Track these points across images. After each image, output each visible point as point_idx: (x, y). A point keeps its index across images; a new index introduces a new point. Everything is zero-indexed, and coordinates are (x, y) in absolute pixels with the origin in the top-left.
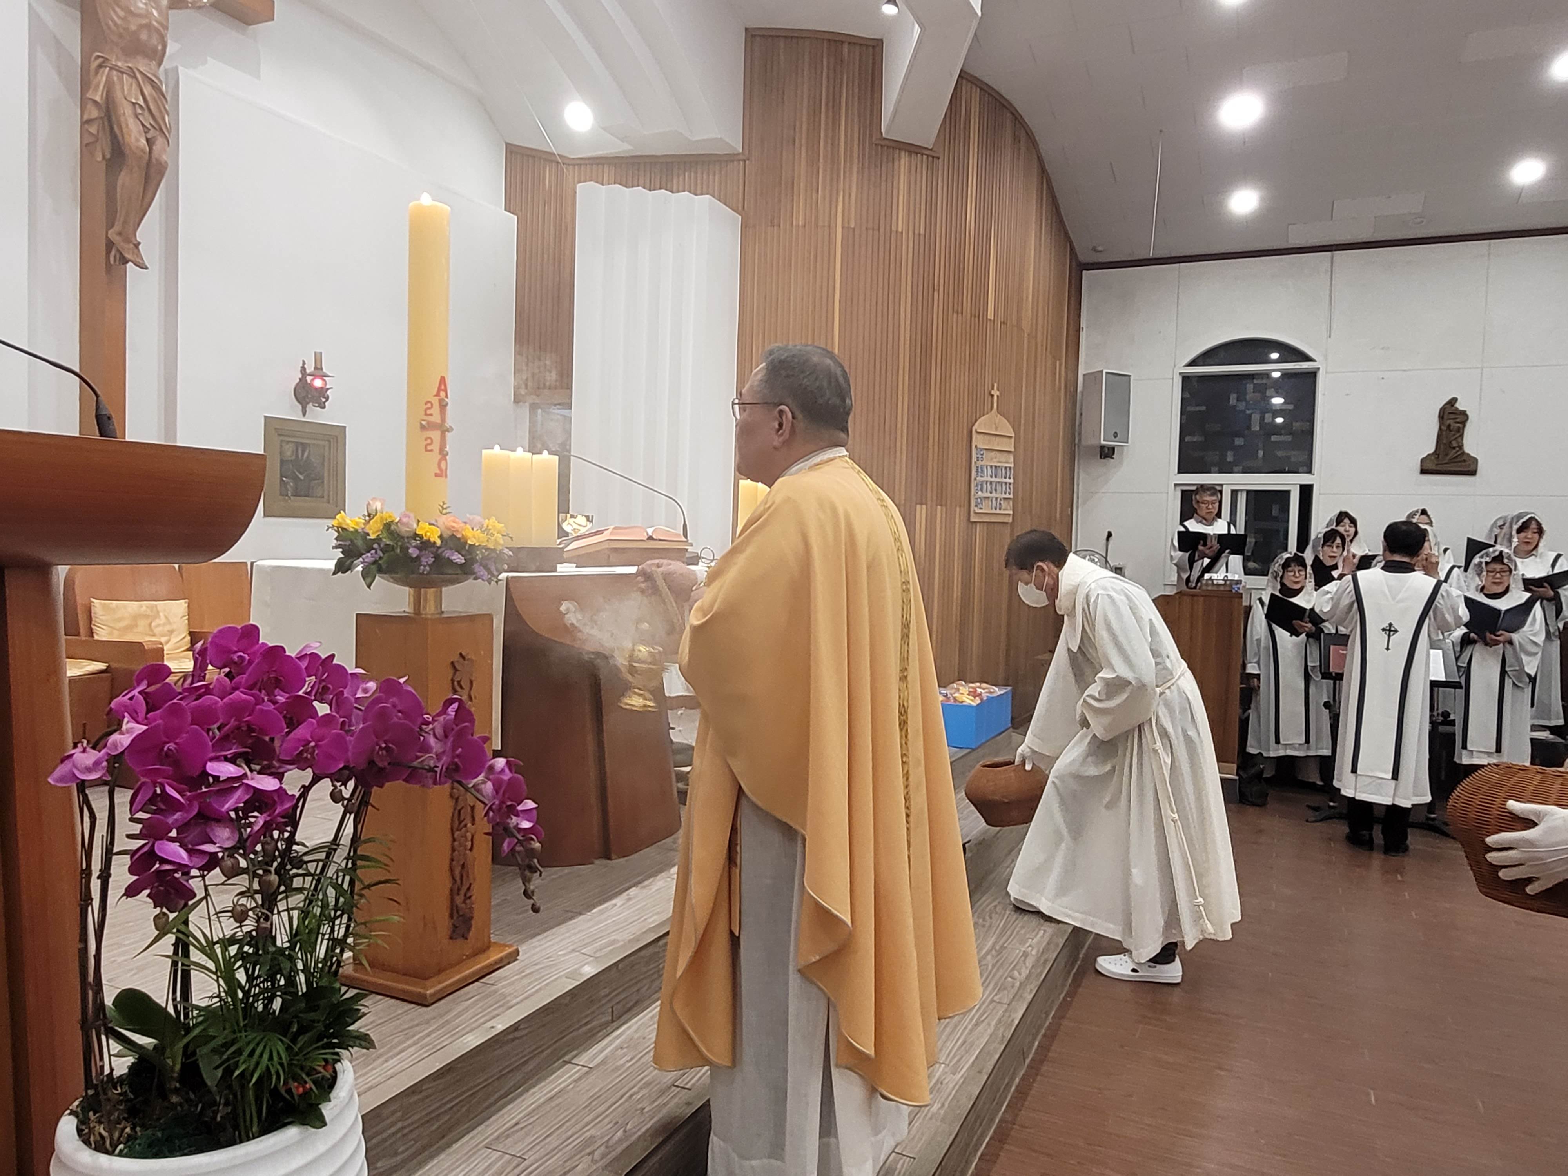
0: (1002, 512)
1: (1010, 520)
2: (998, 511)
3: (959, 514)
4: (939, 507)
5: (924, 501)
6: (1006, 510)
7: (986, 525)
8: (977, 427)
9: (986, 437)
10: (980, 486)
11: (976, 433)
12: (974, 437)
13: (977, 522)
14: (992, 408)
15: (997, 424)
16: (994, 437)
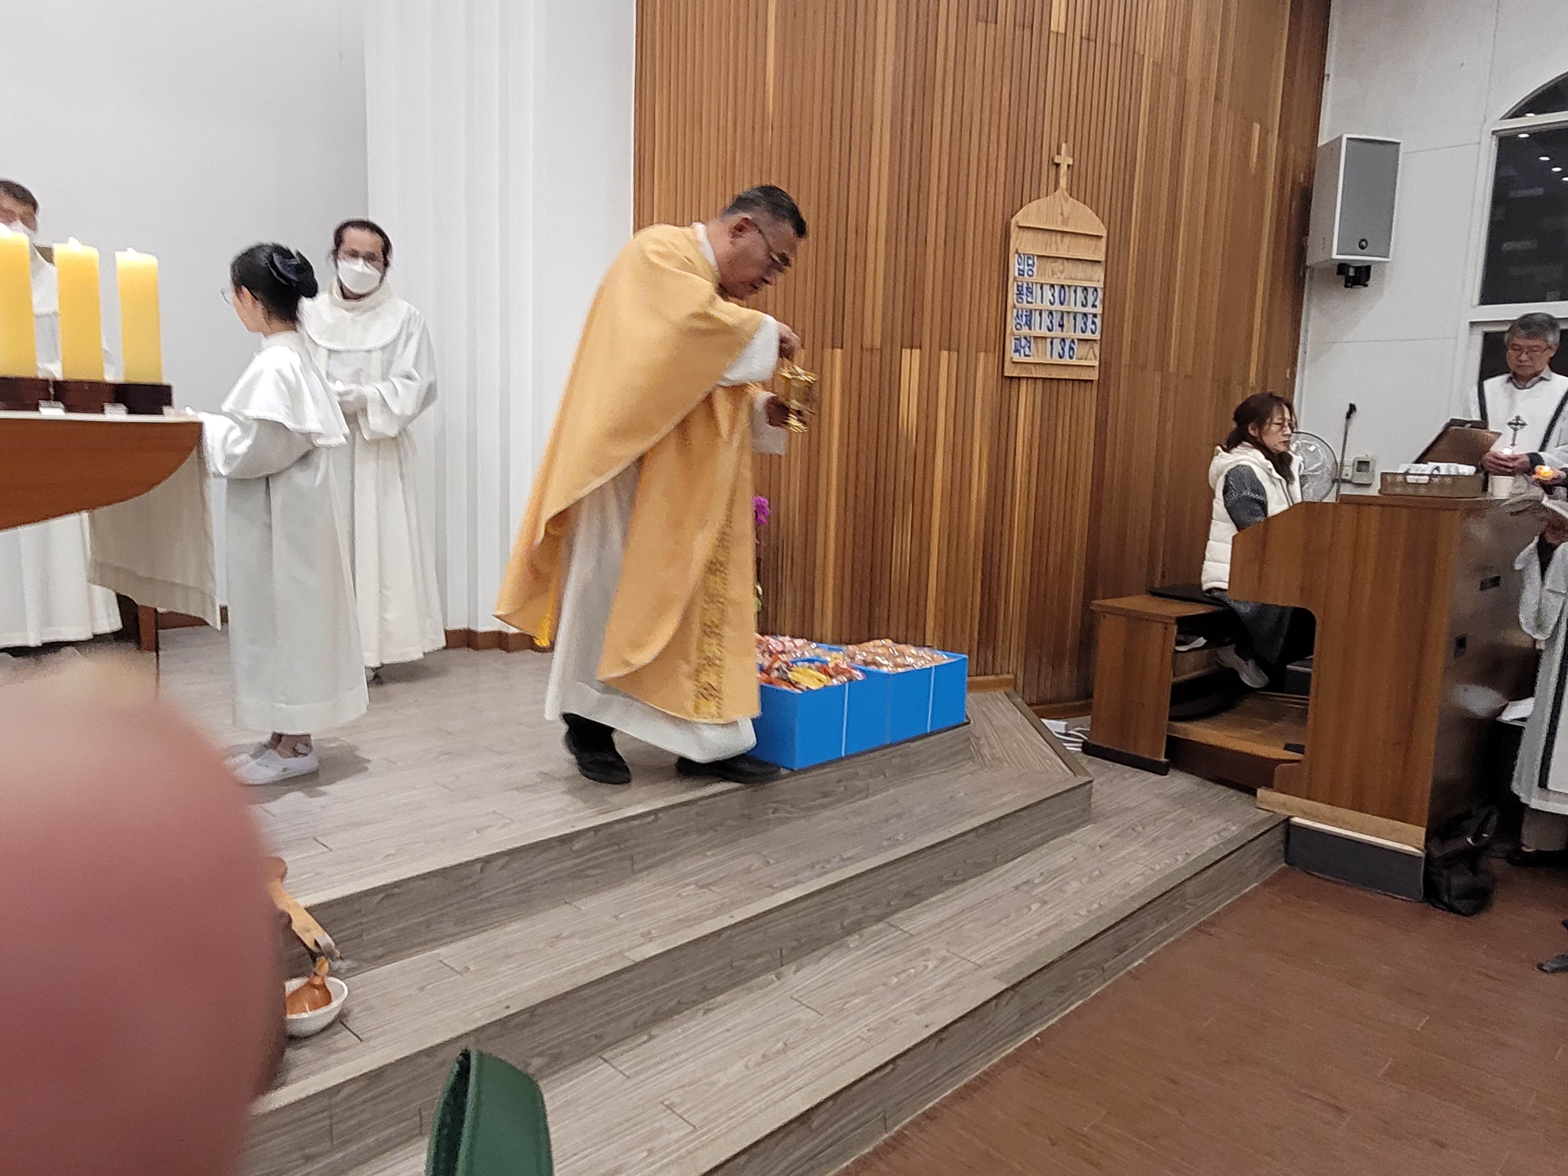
0: (1074, 362)
1: (1094, 375)
2: (1066, 360)
3: (984, 364)
4: (945, 353)
5: (916, 343)
6: (1086, 359)
7: (1040, 382)
8: (1020, 218)
9: (1040, 235)
10: (1024, 318)
11: (1017, 229)
12: (1013, 236)
13: (1019, 378)
14: (1056, 186)
15: (1066, 215)
16: (1059, 236)
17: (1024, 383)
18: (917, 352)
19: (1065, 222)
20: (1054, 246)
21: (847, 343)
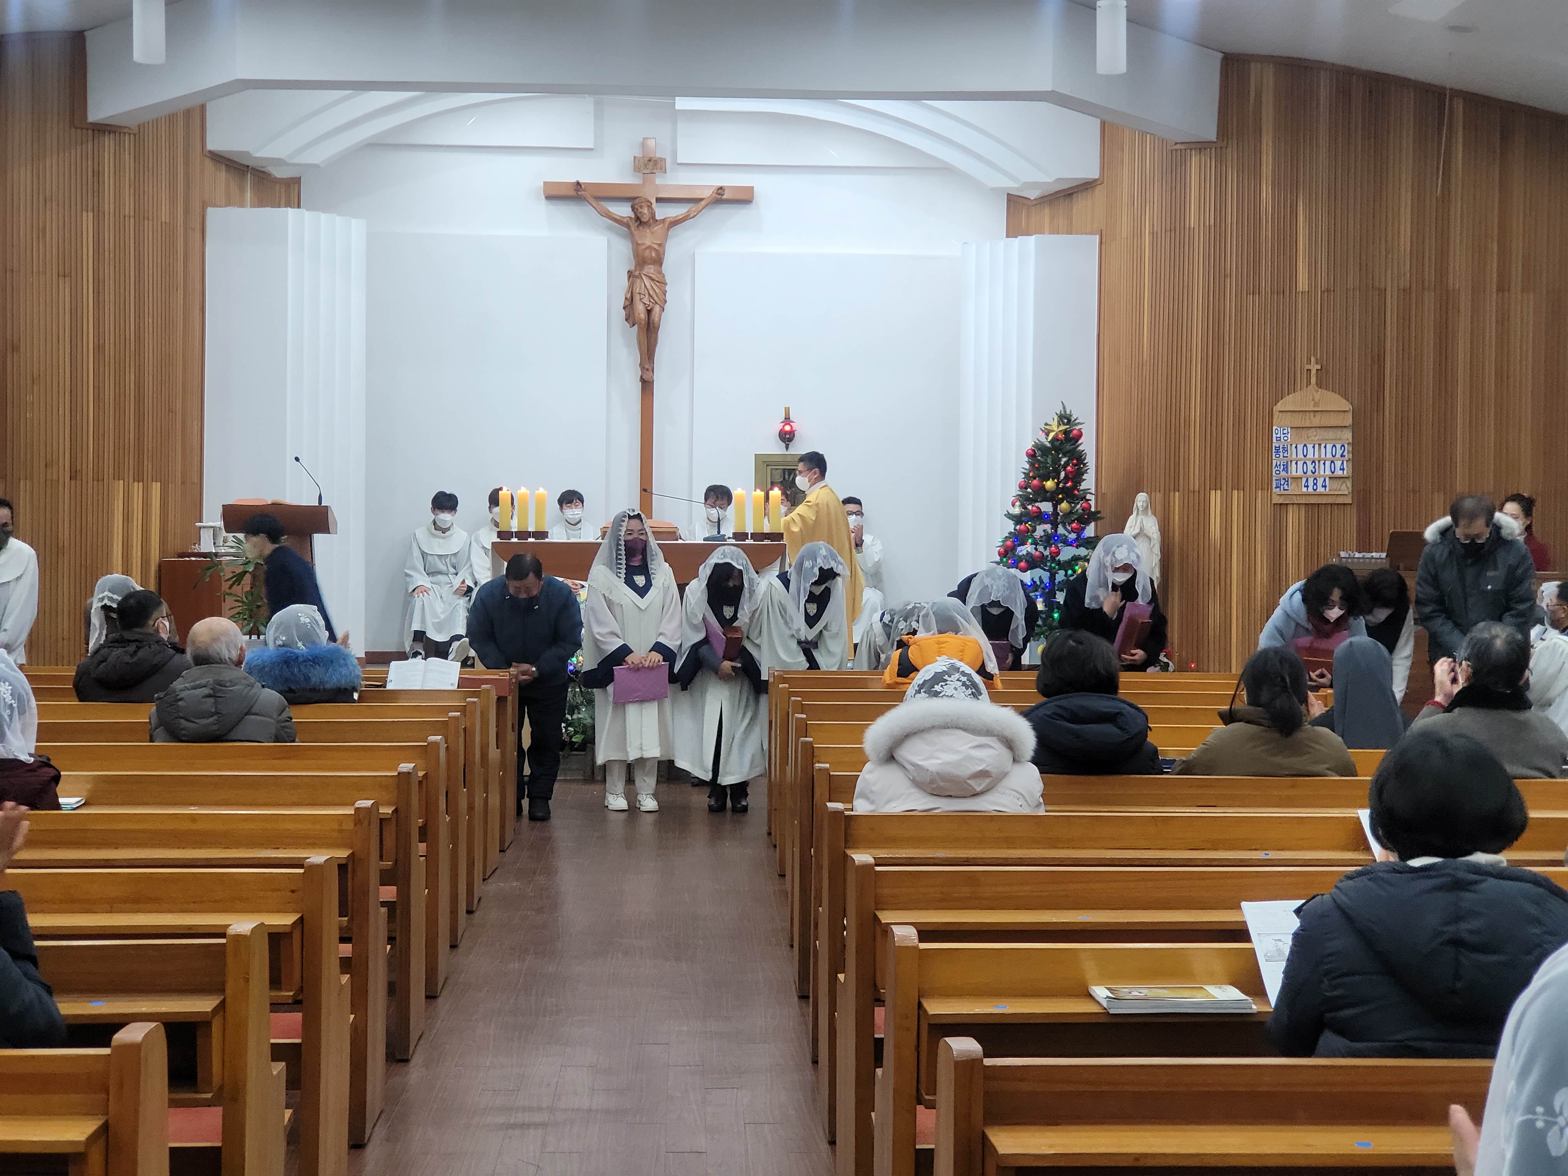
0: (1327, 492)
1: (1349, 500)
2: (1320, 492)
3: (1261, 498)
4: (1235, 492)
5: (1218, 485)
6: (1340, 490)
7: (1303, 508)
8: (1279, 407)
9: (1296, 414)
10: (1282, 467)
11: (1278, 413)
12: (1275, 417)
13: (1287, 504)
14: (1309, 383)
15: (1317, 399)
16: (1312, 414)
17: (1290, 508)
18: (1219, 492)
19: (1316, 404)
20: (1308, 420)
21: (1181, 488)
